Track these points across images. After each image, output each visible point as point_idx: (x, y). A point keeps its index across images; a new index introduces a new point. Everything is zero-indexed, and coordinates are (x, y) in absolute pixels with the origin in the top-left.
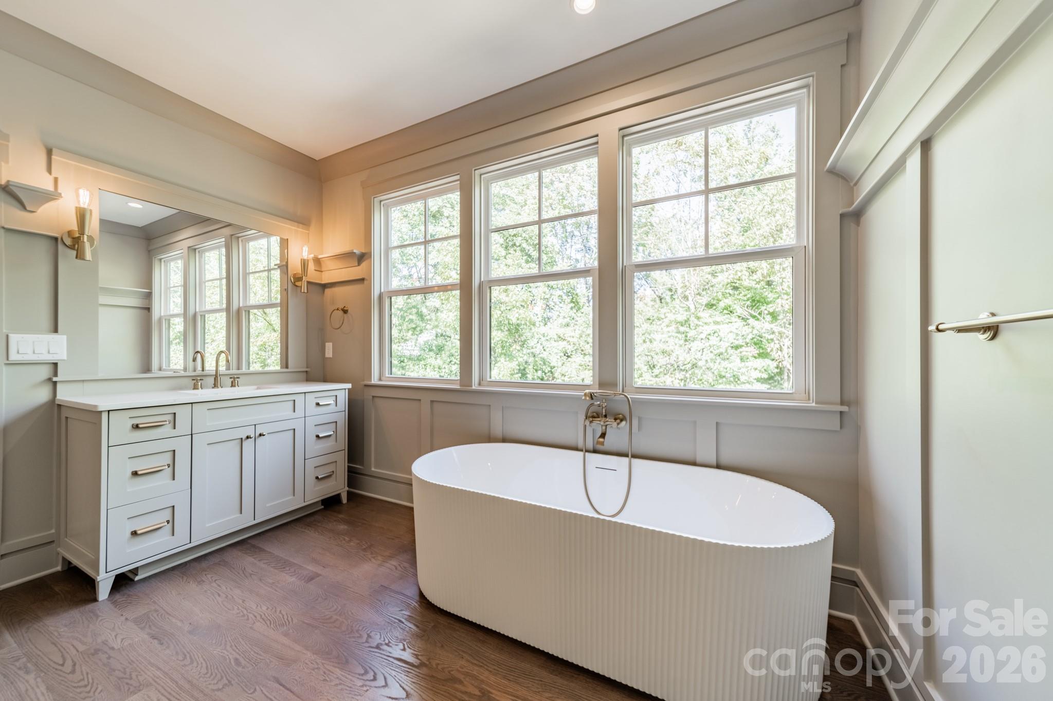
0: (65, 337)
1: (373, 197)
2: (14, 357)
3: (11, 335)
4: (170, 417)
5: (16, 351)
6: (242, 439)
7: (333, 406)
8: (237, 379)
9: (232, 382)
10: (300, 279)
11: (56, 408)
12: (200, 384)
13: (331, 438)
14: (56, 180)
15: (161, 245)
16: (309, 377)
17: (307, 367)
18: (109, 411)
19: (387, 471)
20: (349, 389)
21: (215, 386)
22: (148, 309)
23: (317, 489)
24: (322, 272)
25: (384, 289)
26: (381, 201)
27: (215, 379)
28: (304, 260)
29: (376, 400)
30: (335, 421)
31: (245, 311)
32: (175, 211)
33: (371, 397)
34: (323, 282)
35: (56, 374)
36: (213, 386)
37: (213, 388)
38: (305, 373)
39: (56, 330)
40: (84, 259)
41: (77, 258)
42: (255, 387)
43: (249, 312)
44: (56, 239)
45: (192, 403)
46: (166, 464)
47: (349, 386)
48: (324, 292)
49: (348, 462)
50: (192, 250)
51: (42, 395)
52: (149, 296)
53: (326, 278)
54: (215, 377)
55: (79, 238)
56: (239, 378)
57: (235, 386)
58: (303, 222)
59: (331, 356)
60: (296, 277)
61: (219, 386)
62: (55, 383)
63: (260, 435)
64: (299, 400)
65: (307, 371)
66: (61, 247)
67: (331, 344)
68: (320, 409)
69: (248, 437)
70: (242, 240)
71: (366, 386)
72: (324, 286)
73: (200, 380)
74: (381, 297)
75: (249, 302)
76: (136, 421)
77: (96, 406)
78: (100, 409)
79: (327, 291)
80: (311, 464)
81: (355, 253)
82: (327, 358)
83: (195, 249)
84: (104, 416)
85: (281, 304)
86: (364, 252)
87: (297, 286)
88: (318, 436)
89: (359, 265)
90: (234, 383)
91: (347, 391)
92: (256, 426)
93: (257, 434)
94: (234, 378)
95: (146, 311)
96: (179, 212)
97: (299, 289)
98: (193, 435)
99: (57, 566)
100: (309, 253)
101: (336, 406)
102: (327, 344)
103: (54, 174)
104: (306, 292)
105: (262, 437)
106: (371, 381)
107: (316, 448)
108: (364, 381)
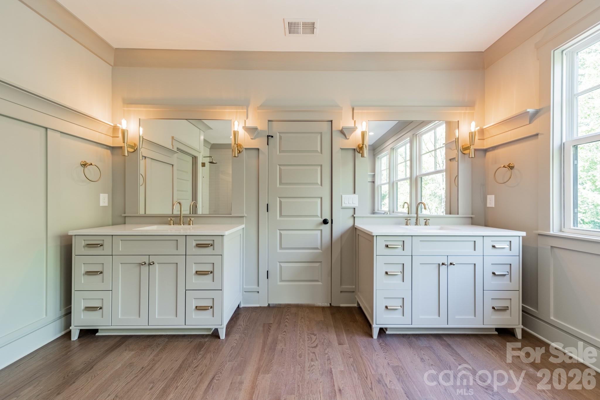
0: (357, 196)
1: (552, 51)
2: (344, 205)
3: (343, 195)
4: (401, 243)
5: (344, 203)
6: (439, 264)
7: (507, 251)
8: (428, 220)
9: (425, 222)
10: (468, 148)
11: (355, 228)
12: (409, 222)
13: (505, 277)
14: (355, 121)
15: (381, 149)
16: (474, 222)
17: (472, 214)
18: (376, 236)
19: (533, 309)
20: (523, 237)
21: (416, 224)
22: (374, 182)
23: (492, 317)
24: (484, 139)
25: (566, 139)
26: (562, 52)
27: (416, 219)
28: (472, 133)
29: (556, 250)
30: (510, 263)
31: (420, 178)
32: (397, 121)
33: (550, 247)
34: (485, 148)
35: (355, 214)
36: (415, 224)
37: (415, 225)
38: (471, 219)
39: (355, 193)
40: (364, 157)
41: (361, 156)
42: (439, 227)
43: (422, 178)
44: (355, 149)
45: (412, 236)
46: (399, 271)
47: (524, 234)
48: (485, 155)
49: (523, 302)
50: (392, 149)
51: (350, 223)
52: (374, 176)
53: (487, 144)
54: (416, 218)
55: (362, 147)
56: (429, 220)
57: (427, 225)
58: (470, 105)
59: (493, 205)
60: (464, 147)
61: (419, 224)
62: (354, 217)
63: (451, 264)
64: (479, 241)
65: (472, 217)
66: (356, 153)
67: (493, 196)
68: (494, 251)
69: (443, 264)
70: (418, 136)
71: (539, 235)
72: (486, 151)
73: (409, 220)
74: (562, 147)
75: (422, 172)
76: (388, 243)
77: (372, 233)
78: (373, 235)
79: (489, 154)
80: (488, 296)
81: (529, 112)
82: (488, 207)
83: (394, 149)
84: (375, 238)
85: (446, 170)
86: (538, 108)
87: (464, 154)
88: (494, 273)
89: (530, 123)
90: (426, 223)
91: (521, 238)
92: (448, 256)
93: (449, 263)
94: (427, 220)
95: (373, 183)
96: (399, 122)
97: (467, 156)
98: (413, 256)
99: (355, 304)
100: (476, 126)
101: (510, 250)
102: (489, 196)
103: (354, 120)
104: (473, 157)
105: (452, 265)
106: (549, 231)
107: (492, 283)
108: (537, 230)
